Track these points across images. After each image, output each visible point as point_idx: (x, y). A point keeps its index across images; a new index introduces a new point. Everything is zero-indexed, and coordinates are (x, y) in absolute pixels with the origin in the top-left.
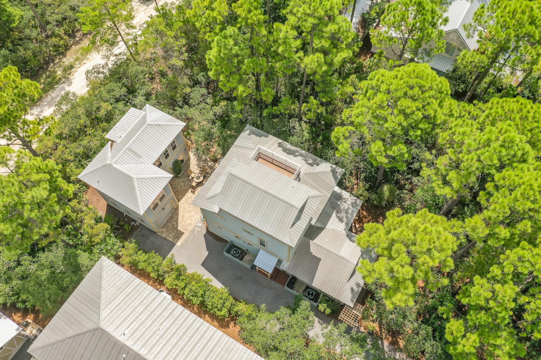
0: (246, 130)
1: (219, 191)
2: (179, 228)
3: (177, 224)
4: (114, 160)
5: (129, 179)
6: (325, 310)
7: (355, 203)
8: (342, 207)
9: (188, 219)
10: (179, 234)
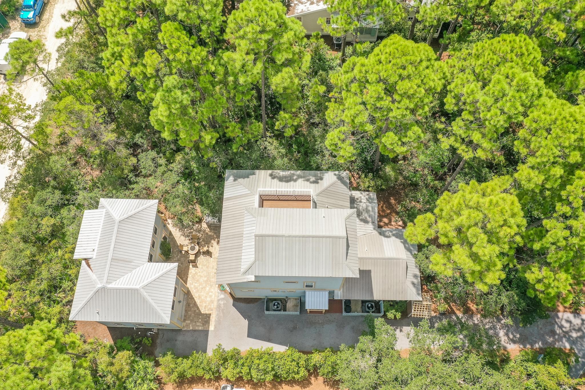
0: (228, 178)
1: (253, 259)
2: (203, 312)
3: (198, 308)
4: (105, 281)
5: (134, 292)
6: (395, 316)
7: (370, 198)
8: (361, 208)
9: (206, 297)
10: (206, 318)
